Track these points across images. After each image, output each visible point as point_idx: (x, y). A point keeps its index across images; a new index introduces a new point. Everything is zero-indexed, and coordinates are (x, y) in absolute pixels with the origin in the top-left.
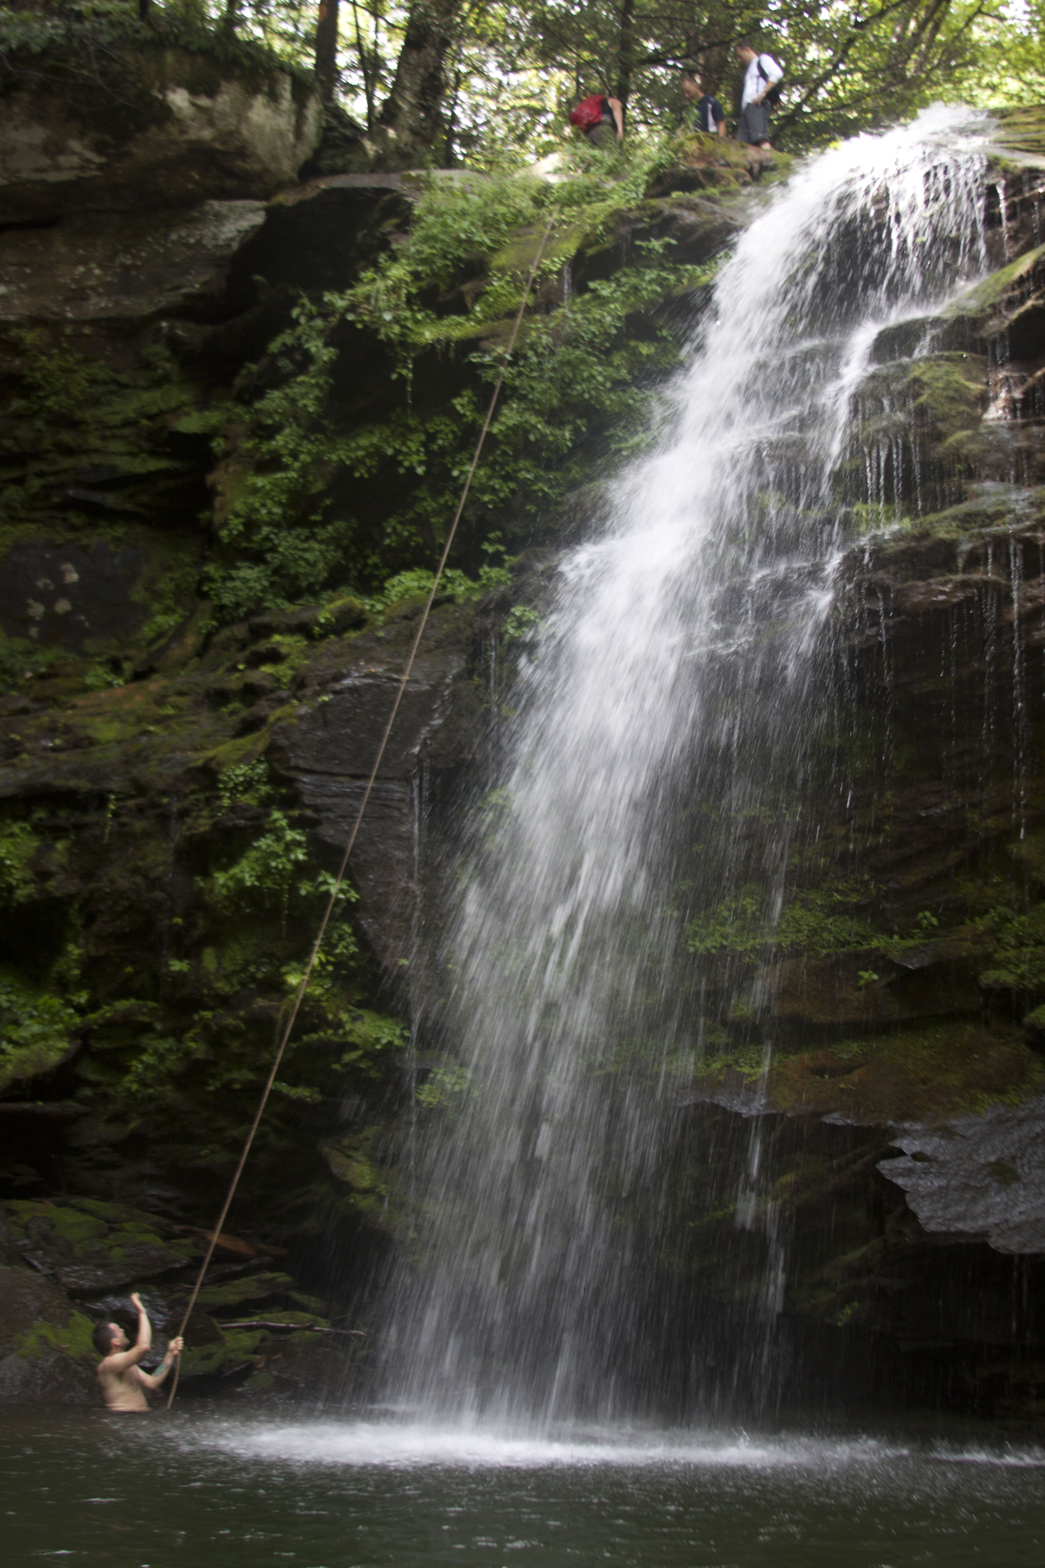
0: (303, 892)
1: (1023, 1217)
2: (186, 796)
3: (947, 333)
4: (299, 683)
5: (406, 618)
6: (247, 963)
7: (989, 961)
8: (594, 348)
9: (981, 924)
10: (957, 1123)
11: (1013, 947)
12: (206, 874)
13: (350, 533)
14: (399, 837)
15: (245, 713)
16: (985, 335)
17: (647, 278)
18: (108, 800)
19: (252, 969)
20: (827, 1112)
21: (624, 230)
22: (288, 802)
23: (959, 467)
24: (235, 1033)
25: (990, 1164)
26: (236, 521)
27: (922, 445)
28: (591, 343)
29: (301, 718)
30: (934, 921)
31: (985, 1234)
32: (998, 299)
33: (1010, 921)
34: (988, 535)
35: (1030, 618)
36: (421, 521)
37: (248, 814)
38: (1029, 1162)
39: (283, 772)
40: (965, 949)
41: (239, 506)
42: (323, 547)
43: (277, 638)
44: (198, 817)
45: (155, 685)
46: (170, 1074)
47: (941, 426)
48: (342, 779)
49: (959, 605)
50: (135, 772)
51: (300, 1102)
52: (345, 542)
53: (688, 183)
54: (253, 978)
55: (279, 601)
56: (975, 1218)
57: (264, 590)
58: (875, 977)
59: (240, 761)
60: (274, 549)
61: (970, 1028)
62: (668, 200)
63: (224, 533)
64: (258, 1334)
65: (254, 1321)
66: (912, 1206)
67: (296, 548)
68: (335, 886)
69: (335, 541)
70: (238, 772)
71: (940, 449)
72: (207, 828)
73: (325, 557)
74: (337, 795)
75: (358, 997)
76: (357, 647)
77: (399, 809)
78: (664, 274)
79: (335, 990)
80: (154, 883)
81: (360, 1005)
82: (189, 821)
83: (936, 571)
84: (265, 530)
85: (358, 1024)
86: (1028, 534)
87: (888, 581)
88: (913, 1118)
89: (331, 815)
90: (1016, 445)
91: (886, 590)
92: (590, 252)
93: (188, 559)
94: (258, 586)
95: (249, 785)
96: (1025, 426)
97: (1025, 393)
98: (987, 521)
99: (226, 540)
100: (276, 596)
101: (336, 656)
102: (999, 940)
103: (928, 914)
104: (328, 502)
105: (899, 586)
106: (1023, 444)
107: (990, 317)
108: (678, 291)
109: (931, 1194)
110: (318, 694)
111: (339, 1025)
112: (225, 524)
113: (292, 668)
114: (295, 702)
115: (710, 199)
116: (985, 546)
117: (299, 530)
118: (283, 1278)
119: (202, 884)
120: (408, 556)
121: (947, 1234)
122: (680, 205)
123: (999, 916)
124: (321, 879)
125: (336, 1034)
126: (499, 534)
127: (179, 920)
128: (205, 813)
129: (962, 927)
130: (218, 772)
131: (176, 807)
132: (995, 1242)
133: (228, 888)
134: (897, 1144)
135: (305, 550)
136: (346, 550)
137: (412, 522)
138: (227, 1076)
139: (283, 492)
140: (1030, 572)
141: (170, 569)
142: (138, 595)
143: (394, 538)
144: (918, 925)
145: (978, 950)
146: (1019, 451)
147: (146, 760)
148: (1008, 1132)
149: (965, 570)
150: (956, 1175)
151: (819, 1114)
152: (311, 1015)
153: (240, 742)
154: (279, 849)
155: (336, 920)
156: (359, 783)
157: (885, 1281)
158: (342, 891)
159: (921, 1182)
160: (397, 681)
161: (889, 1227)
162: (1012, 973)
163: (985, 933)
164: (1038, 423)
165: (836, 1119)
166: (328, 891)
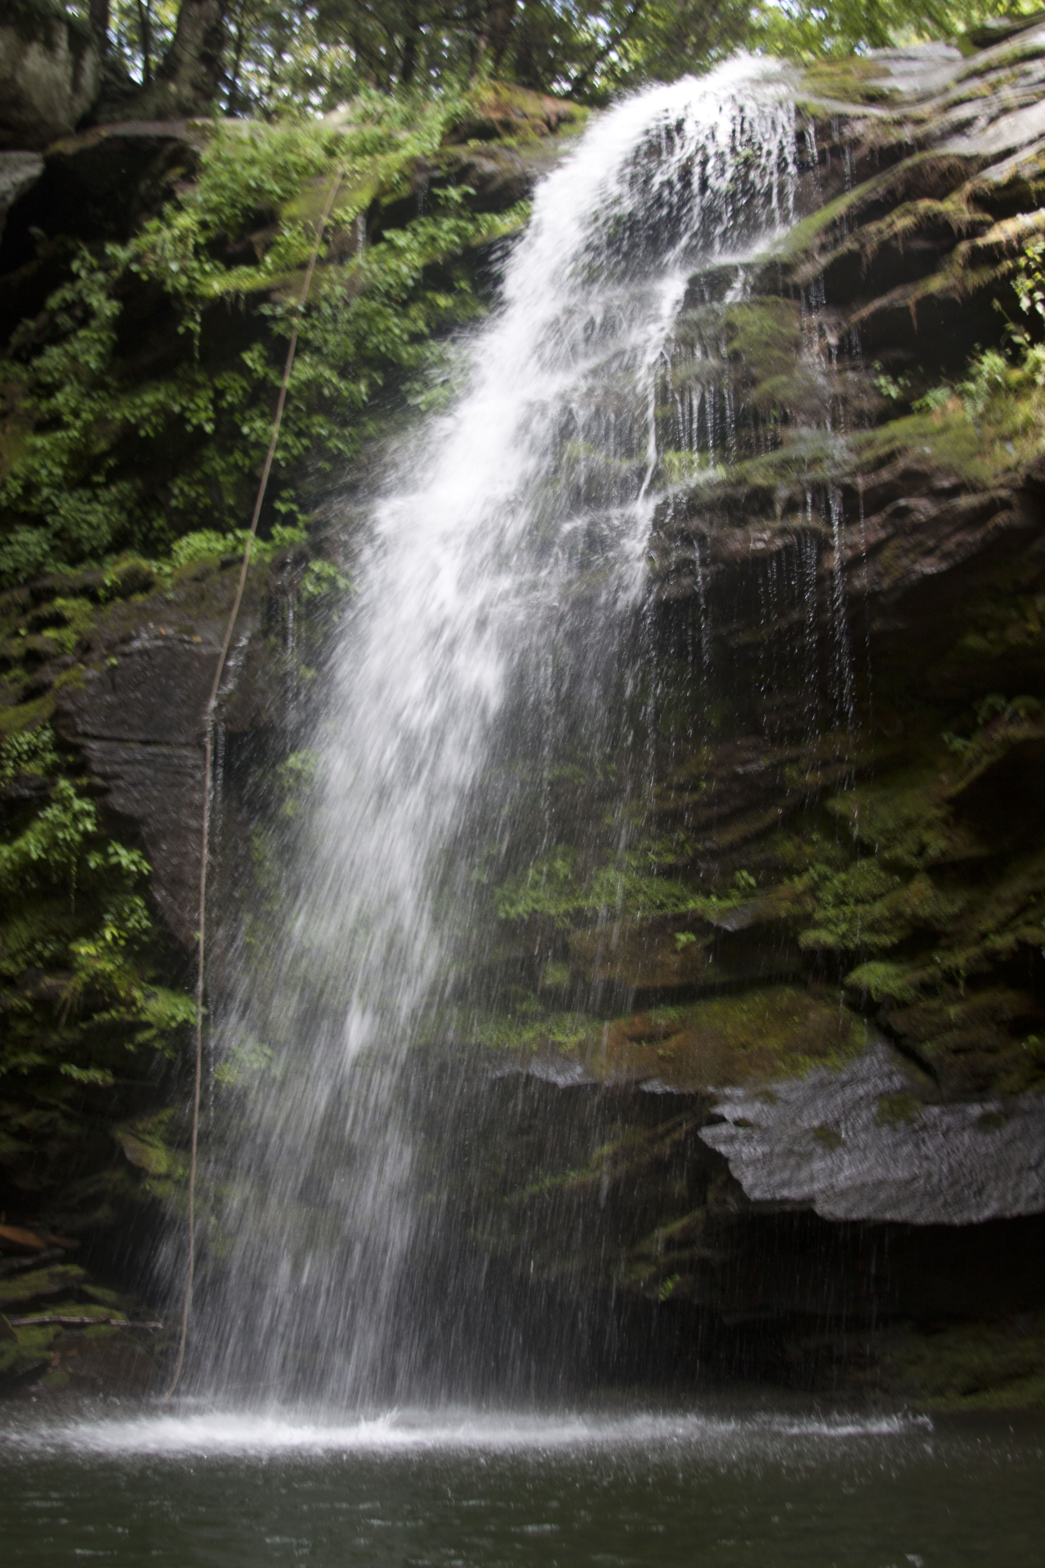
0: (92, 865)
1: (849, 1182)
3: (759, 278)
4: (85, 648)
5: (196, 579)
6: (33, 941)
7: (807, 921)
8: (390, 299)
9: (800, 884)
10: (780, 1087)
11: (835, 906)
13: (135, 495)
14: (189, 805)
15: (27, 679)
16: (798, 280)
17: (445, 228)
19: (39, 947)
20: (646, 1079)
21: (421, 178)
22: (75, 771)
23: (775, 413)
24: (22, 1015)
25: (813, 1129)
26: (14, 483)
28: (387, 294)
29: (88, 682)
30: (752, 881)
31: (811, 1200)
32: (810, 244)
33: (829, 879)
34: (806, 480)
35: (851, 565)
36: (210, 482)
37: (32, 784)
38: (853, 1126)
39: (70, 739)
40: (784, 909)
41: (17, 467)
42: (107, 509)
43: (60, 602)
47: (756, 372)
48: (133, 745)
49: (778, 553)
51: (92, 1087)
52: (129, 504)
53: (485, 132)
54: (40, 956)
55: (61, 566)
56: (800, 1184)
57: (45, 555)
58: (693, 938)
59: (22, 729)
60: (55, 511)
61: (789, 991)
62: (466, 148)
63: (2, 496)
64: (51, 1330)
65: (47, 1316)
66: (736, 1174)
67: (78, 511)
68: (125, 857)
69: (120, 504)
70: (22, 740)
71: (753, 396)
73: (108, 520)
74: (127, 762)
75: (151, 973)
76: (145, 610)
77: (192, 777)
78: (462, 224)
79: (127, 967)
81: (154, 982)
83: (753, 519)
84: (46, 492)
85: (152, 1002)
86: (848, 480)
87: (704, 528)
88: (733, 1083)
89: (121, 783)
90: (832, 391)
91: (702, 538)
92: (386, 201)
94: (38, 550)
95: (34, 753)
97: (841, 339)
98: (805, 467)
99: (4, 504)
100: (57, 560)
101: (124, 619)
102: (818, 900)
103: (745, 874)
104: (111, 462)
105: (715, 534)
106: (838, 389)
107: (803, 262)
108: (476, 241)
109: (754, 1162)
110: (105, 657)
111: (133, 1002)
112: (3, 486)
113: (77, 632)
114: (82, 666)
115: (509, 148)
117: (81, 492)
118: (75, 1270)
120: (195, 519)
121: (773, 1202)
122: (478, 153)
123: (819, 875)
124: (111, 850)
125: (129, 1011)
126: (292, 493)
129: (781, 887)
132: (822, 1208)
133: (12, 861)
134: (718, 1110)
135: (87, 513)
136: (130, 513)
137: (200, 482)
138: (13, 1061)
139: (63, 451)
140: (850, 517)
143: (181, 499)
144: (735, 886)
145: (796, 910)
146: (835, 397)
148: (831, 1096)
149: (782, 517)
150: (780, 1140)
151: (638, 1082)
152: (101, 992)
153: (23, 709)
154: (66, 819)
155: (128, 893)
156: (151, 749)
157: (707, 1253)
158: (134, 862)
159: (745, 1150)
160: (189, 643)
161: (711, 1196)
162: (831, 932)
163: (804, 893)
164: (854, 369)
165: (655, 1086)
166: (119, 864)
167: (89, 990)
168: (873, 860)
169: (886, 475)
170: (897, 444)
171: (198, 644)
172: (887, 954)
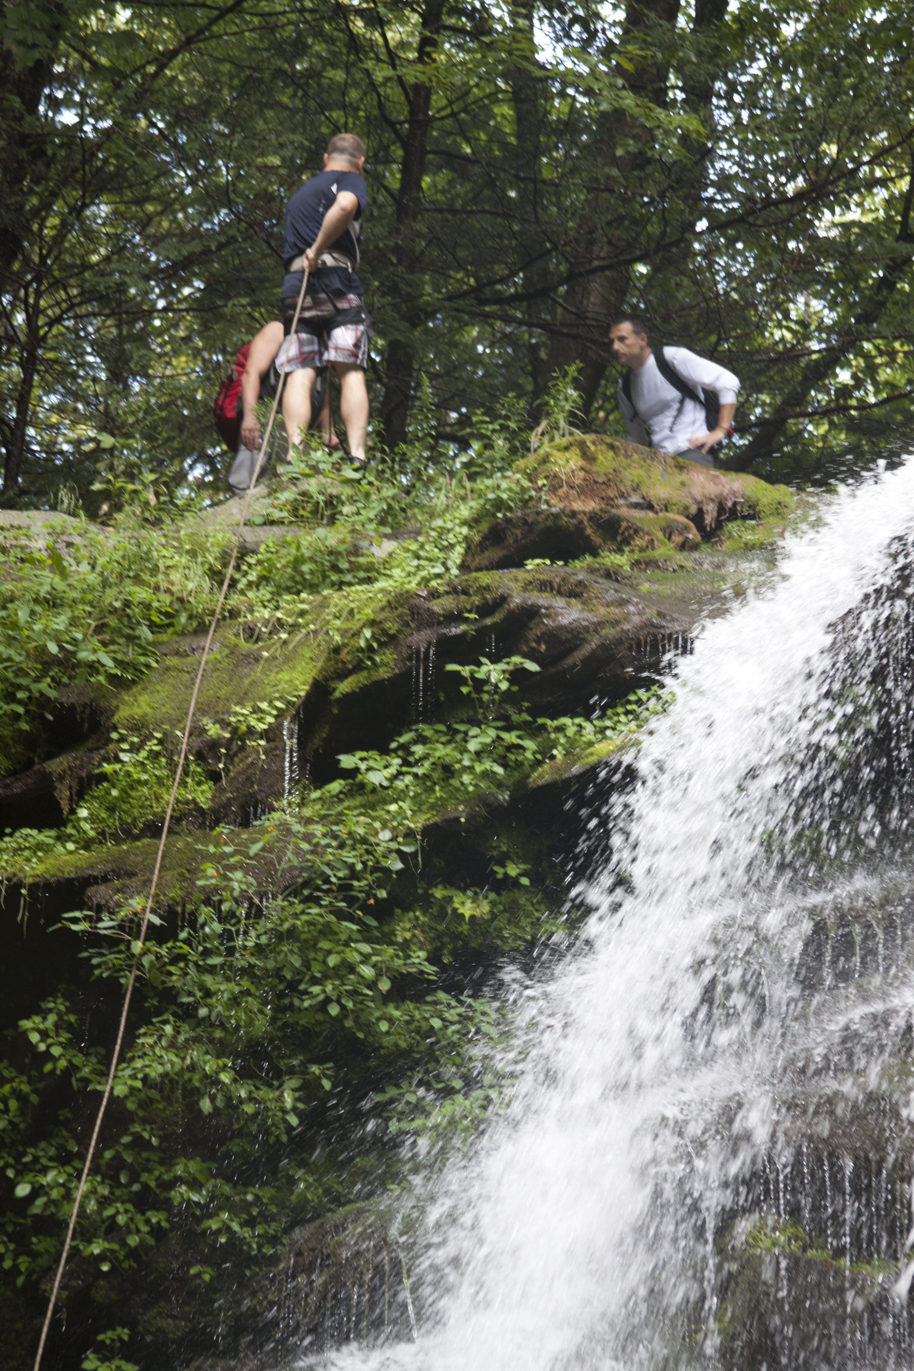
8: (351, 901)
17: (473, 746)
21: (419, 639)
53: (562, 540)
62: (519, 575)
108: (542, 776)
115: (613, 575)
122: (546, 586)
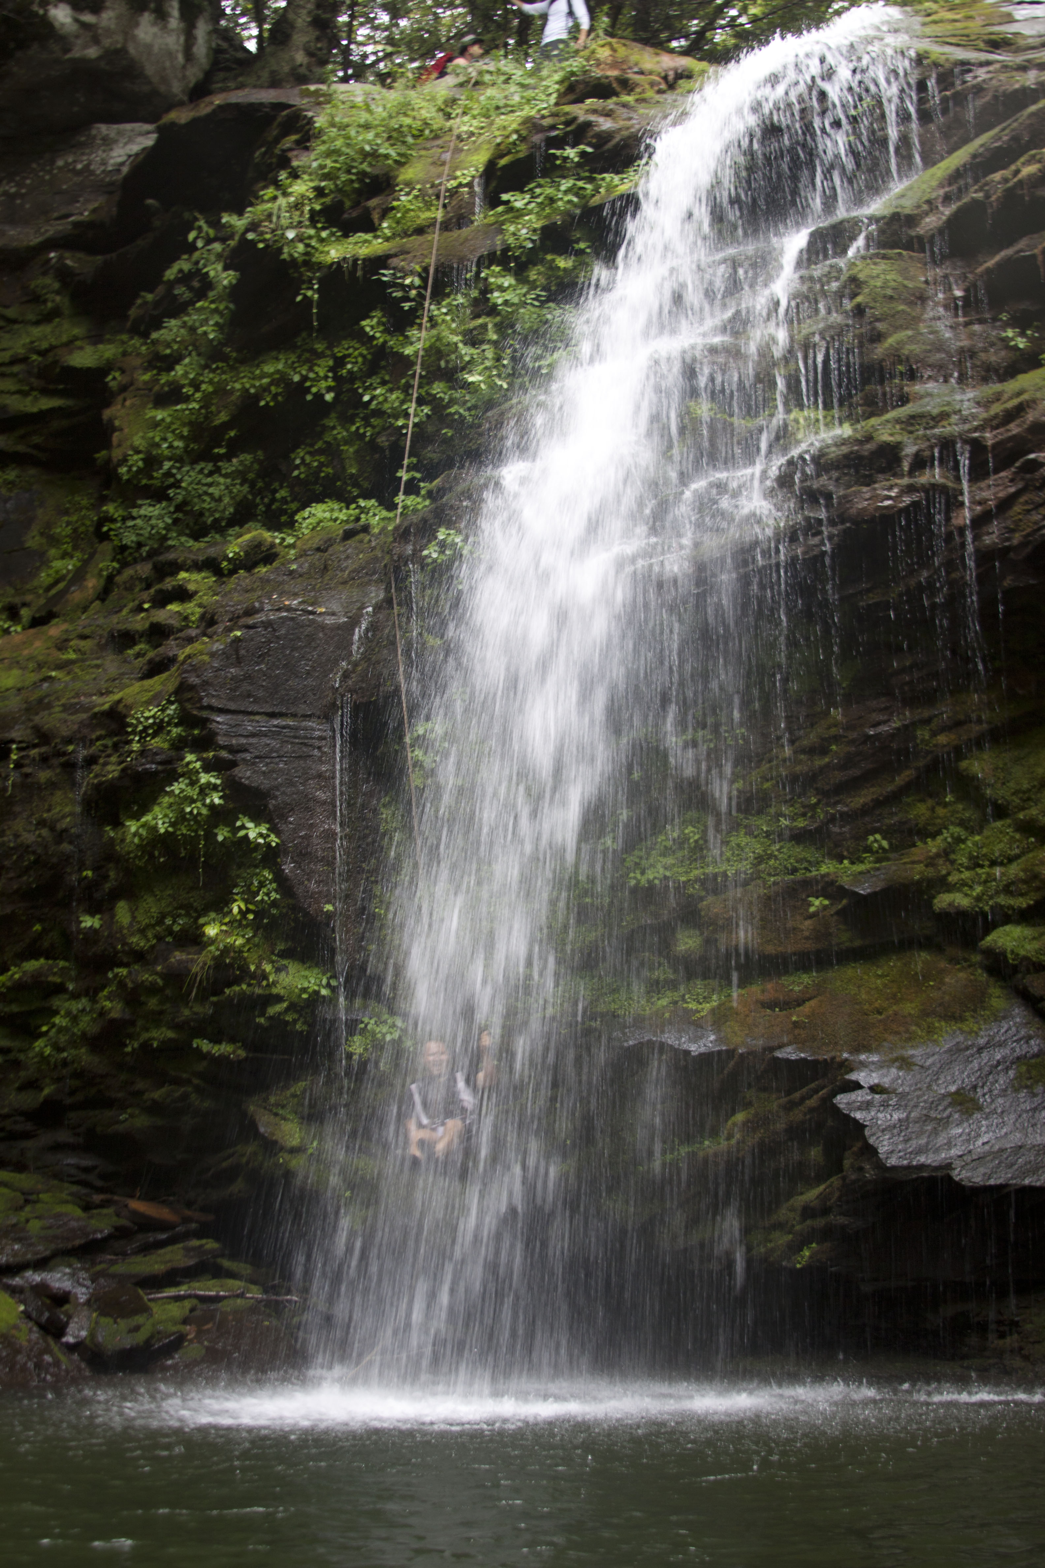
0: (220, 838)
1: (987, 1147)
2: (92, 742)
3: (881, 231)
4: (209, 621)
5: (318, 549)
6: (163, 916)
7: (942, 884)
9: (934, 846)
10: (916, 1053)
11: (967, 868)
12: (117, 824)
13: (256, 466)
14: (320, 776)
15: (151, 654)
16: (922, 232)
17: (563, 188)
18: (10, 751)
19: (168, 921)
20: (780, 1047)
21: (537, 138)
22: (202, 744)
23: (900, 368)
24: (152, 989)
25: (950, 1094)
26: (136, 457)
27: (861, 345)
29: (213, 655)
30: (885, 844)
31: (949, 1166)
32: (934, 195)
33: (963, 841)
34: (934, 435)
35: (980, 522)
36: (332, 451)
37: (158, 758)
38: (990, 1091)
39: (195, 712)
40: (917, 872)
41: (138, 441)
42: (228, 481)
43: (183, 575)
44: (106, 764)
45: (55, 630)
46: (84, 1034)
47: (880, 326)
48: (257, 718)
49: (907, 508)
50: (37, 719)
51: (223, 1060)
52: (251, 476)
53: (602, 90)
54: (169, 931)
55: (183, 539)
56: (937, 1151)
57: (167, 528)
58: (826, 902)
59: (148, 703)
60: (177, 485)
61: (925, 955)
62: (582, 106)
63: (123, 470)
64: (187, 1304)
65: (182, 1290)
66: (871, 1141)
67: (199, 483)
68: (253, 831)
69: (241, 475)
70: (147, 714)
71: (880, 350)
72: (116, 774)
73: (231, 492)
74: (253, 735)
75: (281, 947)
76: (268, 581)
77: (320, 748)
78: (580, 184)
79: (256, 940)
80: (61, 836)
81: (283, 955)
82: (96, 768)
83: (880, 476)
84: (167, 465)
85: (283, 975)
86: (976, 435)
87: (831, 487)
88: (868, 1049)
89: (248, 756)
90: (959, 344)
91: (829, 496)
92: (502, 162)
93: (84, 502)
94: (161, 525)
95: (159, 728)
96: (967, 324)
97: (967, 290)
98: (932, 423)
99: (125, 477)
100: (180, 534)
101: (247, 591)
102: (953, 862)
103: (878, 836)
104: (232, 434)
105: (841, 493)
106: (966, 343)
107: (927, 214)
108: (595, 201)
109: (890, 1128)
110: (231, 630)
111: (263, 976)
112: (124, 460)
113: (200, 605)
114: (205, 639)
115: (626, 106)
116: (932, 448)
117: (202, 465)
118: (211, 1245)
119: (112, 834)
120: (318, 488)
121: (909, 1167)
122: (595, 112)
123: (952, 836)
124: (238, 824)
125: (259, 986)
126: (414, 460)
127: (89, 873)
128: (113, 759)
129: (913, 850)
130: (125, 716)
131: (82, 753)
132: (959, 1174)
133: (140, 836)
134: (853, 1076)
135: (210, 485)
136: (252, 485)
137: (320, 452)
138: (145, 1036)
139: (184, 425)
140: (978, 473)
141: (66, 512)
142: (33, 540)
143: (302, 469)
144: (868, 849)
145: (930, 872)
146: (961, 351)
147: (49, 706)
148: (968, 1061)
149: (911, 473)
150: (916, 1106)
151: (772, 1049)
152: (231, 965)
153: (148, 683)
154: (194, 793)
155: (256, 867)
156: (276, 722)
157: (842, 1220)
158: (261, 835)
159: (880, 1115)
160: (312, 613)
161: (847, 1163)
162: (966, 895)
163: (938, 855)
164: (981, 321)
165: (790, 1053)
166: (246, 836)
167: (219, 963)
168: (1008, 821)
169: (1014, 429)
170: (1025, 397)
171: (321, 614)
172: (1024, 917)
